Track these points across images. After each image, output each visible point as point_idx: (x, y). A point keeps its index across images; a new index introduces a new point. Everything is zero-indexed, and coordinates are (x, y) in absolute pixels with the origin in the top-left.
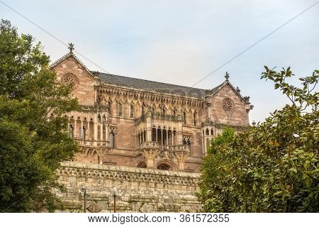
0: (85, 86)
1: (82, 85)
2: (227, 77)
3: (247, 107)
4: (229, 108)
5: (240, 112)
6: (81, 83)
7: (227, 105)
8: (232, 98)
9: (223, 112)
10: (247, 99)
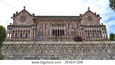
0: (29, 19)
1: (28, 19)
2: (89, 8)
3: (99, 18)
4: (91, 20)
5: (96, 20)
6: (27, 18)
7: (90, 19)
8: (92, 16)
9: (88, 21)
10: (98, 15)
